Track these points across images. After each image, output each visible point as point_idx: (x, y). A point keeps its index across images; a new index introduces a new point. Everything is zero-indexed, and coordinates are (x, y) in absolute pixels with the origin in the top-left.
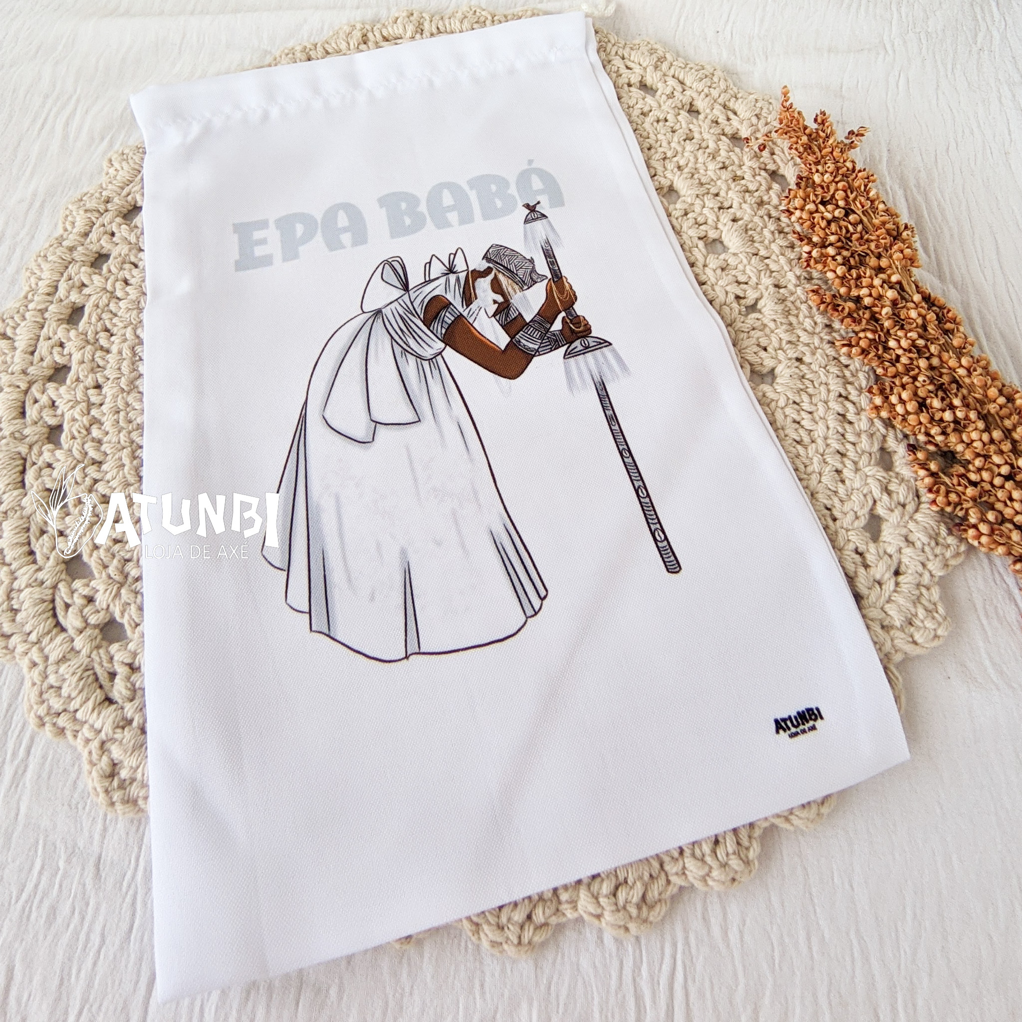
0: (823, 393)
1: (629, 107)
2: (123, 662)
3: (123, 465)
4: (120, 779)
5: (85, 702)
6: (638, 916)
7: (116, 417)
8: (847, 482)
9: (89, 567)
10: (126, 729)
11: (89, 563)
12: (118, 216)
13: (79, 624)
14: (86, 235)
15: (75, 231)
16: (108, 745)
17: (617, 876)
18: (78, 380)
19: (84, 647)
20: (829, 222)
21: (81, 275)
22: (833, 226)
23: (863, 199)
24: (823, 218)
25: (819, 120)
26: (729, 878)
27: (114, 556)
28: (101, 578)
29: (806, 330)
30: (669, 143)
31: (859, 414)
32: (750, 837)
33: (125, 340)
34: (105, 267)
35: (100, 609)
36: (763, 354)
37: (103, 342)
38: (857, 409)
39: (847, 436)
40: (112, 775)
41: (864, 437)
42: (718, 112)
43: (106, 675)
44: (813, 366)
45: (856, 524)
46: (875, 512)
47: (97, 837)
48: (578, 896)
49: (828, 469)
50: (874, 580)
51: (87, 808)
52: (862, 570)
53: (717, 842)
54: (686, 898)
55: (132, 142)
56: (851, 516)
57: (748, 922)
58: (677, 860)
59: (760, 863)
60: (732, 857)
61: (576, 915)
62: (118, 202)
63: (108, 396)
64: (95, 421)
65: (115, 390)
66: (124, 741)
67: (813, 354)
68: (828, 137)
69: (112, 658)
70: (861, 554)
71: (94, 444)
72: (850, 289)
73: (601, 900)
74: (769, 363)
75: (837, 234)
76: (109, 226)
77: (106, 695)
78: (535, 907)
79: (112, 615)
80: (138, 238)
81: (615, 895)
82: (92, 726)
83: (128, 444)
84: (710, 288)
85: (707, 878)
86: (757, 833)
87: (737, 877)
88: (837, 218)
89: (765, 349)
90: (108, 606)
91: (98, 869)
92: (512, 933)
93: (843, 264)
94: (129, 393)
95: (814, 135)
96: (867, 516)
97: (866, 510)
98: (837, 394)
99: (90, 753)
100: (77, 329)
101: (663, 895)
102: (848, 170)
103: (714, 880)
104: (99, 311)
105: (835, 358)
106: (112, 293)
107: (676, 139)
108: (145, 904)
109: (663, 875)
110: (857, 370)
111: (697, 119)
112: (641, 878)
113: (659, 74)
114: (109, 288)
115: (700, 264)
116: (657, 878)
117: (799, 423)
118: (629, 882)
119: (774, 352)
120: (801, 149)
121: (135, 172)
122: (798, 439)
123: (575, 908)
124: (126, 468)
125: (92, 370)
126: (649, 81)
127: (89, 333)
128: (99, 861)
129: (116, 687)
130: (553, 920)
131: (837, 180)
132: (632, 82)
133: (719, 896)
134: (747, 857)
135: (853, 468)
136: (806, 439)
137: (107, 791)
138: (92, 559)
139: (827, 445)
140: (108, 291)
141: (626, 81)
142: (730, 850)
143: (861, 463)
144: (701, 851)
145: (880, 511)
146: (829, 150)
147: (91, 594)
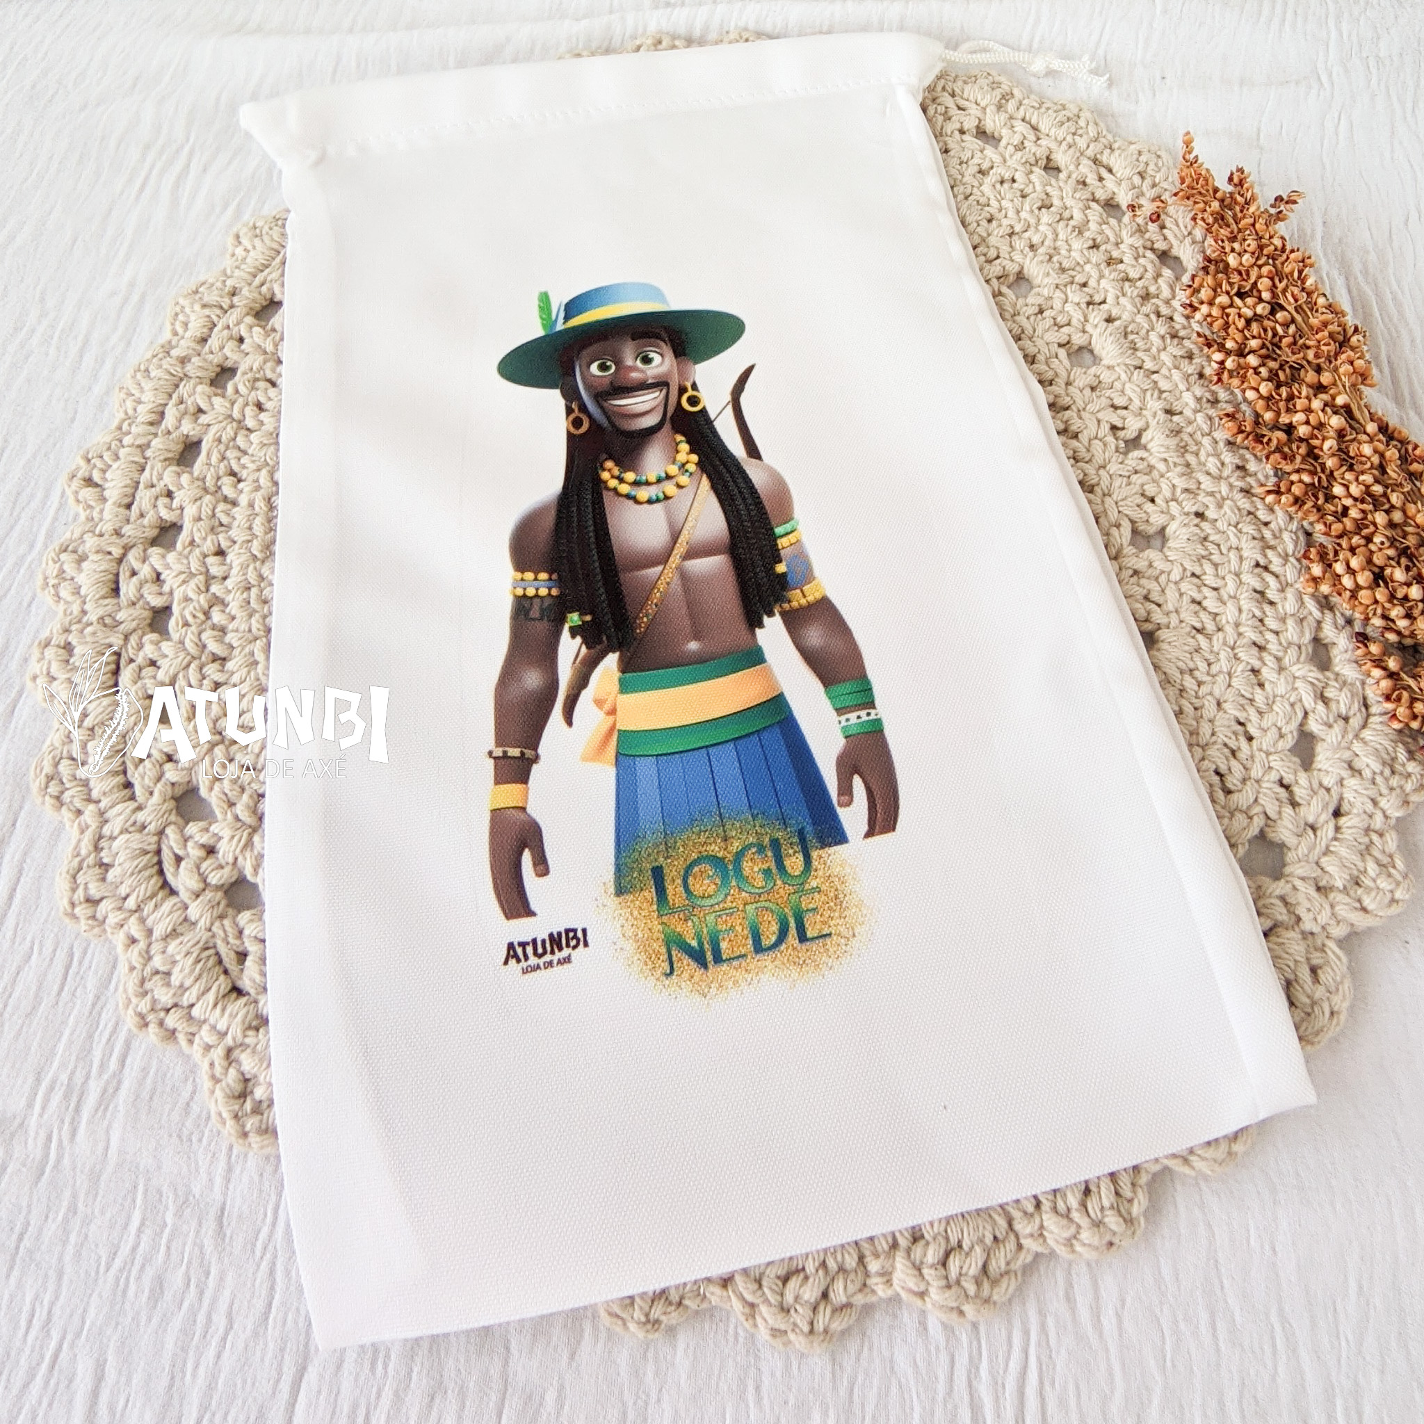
0: (1233, 562)
1: (961, 163)
2: (256, 937)
3: (257, 663)
4: (253, 1100)
5: (203, 994)
6: (977, 1296)
7: (245, 595)
8: (1267, 686)
9: (209, 805)
10: (261, 1030)
11: (210, 800)
12: (248, 314)
13: (195, 884)
14: (204, 340)
15: (188, 334)
16: (236, 1053)
17: (947, 1239)
18: (192, 543)
19: (201, 916)
20: (1248, 322)
21: (197, 396)
22: (1255, 327)
23: (1296, 291)
24: (1240, 316)
25: (1236, 180)
26: (1104, 1242)
27: (243, 790)
28: (225, 820)
29: (1208, 474)
30: (1018, 212)
31: (1282, 591)
32: (1133, 1185)
33: (258, 488)
34: (230, 387)
35: (223, 862)
36: (1149, 506)
37: (228, 491)
38: (1280, 583)
39: (1267, 621)
40: (243, 1095)
41: (1290, 622)
42: (1086, 169)
43: (233, 955)
44: (1219, 524)
45: (1281, 744)
46: (1306, 728)
47: (218, 1181)
48: (893, 1266)
49: (1240, 668)
50: (1306, 824)
51: (205, 1140)
52: (1288, 810)
53: (1087, 1192)
54: (1042, 1268)
55: (269, 210)
56: (1273, 733)
57: (1129, 1301)
58: (1032, 1215)
59: (1147, 1219)
60: (1108, 1212)
61: (890, 1292)
62: (247, 294)
63: (234, 565)
64: (218, 601)
65: (243, 558)
66: (259, 1047)
67: (1220, 506)
68: (1247, 203)
69: (241, 932)
70: (1287, 787)
71: (215, 633)
72: (1278, 414)
73: (925, 1271)
74: (1157, 520)
75: (1260, 337)
76: (236, 329)
77: (233, 983)
78: (833, 1280)
79: (241, 872)
80: (276, 345)
81: (944, 1264)
82: (214, 1027)
83: (262, 633)
84: (1075, 415)
85: (1074, 1242)
86: (1144, 1179)
87: (1116, 1240)
88: (1260, 316)
89: (1152, 500)
90: (236, 859)
91: (221, 1225)
92: (801, 1317)
93: (1268, 380)
94: (263, 562)
95: (1228, 201)
96: (1295, 734)
97: (1294, 725)
98: (1253, 563)
99: (212, 1064)
100: (191, 473)
101: (1013, 1267)
102: (1276, 249)
103: (1084, 1245)
104: (222, 447)
105: (1250, 513)
106: (240, 422)
107: (1027, 207)
108: (288, 1273)
109: (1012, 1237)
110: (1281, 530)
111: (1057, 178)
112: (981, 1241)
113: (1003, 116)
114: (236, 415)
115: (1061, 382)
116: (1003, 1241)
117: (1199, 603)
118: (966, 1246)
119: (1164, 505)
120: (1210, 220)
121: (273, 253)
122: (1198, 625)
123: (889, 1282)
124: (260, 666)
125: (212, 529)
126: (989, 126)
127: (208, 478)
128: (223, 1213)
129: (246, 972)
130: (859, 1300)
131: (1260, 262)
132: (966, 128)
133: (1088, 1264)
134: (1130, 1214)
135: (1276, 666)
136: (1210, 627)
137: (236, 1117)
138: (213, 794)
139: (1240, 634)
140: (234, 420)
141: (958, 126)
142: (1106, 1203)
143: (1286, 660)
144: (1065, 1203)
145: (1314, 726)
146: (1251, 221)
147: (211, 842)
